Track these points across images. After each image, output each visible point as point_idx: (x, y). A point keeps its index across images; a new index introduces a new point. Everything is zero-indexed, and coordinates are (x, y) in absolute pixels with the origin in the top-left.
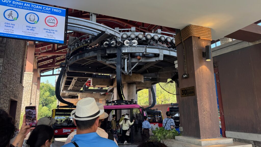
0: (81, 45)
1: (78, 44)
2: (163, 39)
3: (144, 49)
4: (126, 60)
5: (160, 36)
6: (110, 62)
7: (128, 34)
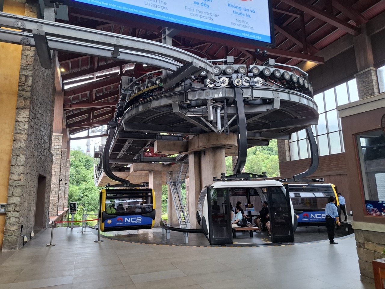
0: (144, 88)
1: (140, 86)
2: (278, 74)
3: (249, 91)
4: (219, 111)
5: (272, 69)
6: (192, 114)
7: (222, 68)
